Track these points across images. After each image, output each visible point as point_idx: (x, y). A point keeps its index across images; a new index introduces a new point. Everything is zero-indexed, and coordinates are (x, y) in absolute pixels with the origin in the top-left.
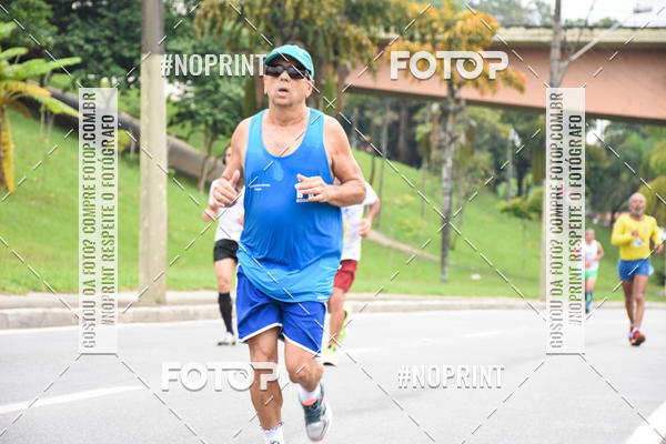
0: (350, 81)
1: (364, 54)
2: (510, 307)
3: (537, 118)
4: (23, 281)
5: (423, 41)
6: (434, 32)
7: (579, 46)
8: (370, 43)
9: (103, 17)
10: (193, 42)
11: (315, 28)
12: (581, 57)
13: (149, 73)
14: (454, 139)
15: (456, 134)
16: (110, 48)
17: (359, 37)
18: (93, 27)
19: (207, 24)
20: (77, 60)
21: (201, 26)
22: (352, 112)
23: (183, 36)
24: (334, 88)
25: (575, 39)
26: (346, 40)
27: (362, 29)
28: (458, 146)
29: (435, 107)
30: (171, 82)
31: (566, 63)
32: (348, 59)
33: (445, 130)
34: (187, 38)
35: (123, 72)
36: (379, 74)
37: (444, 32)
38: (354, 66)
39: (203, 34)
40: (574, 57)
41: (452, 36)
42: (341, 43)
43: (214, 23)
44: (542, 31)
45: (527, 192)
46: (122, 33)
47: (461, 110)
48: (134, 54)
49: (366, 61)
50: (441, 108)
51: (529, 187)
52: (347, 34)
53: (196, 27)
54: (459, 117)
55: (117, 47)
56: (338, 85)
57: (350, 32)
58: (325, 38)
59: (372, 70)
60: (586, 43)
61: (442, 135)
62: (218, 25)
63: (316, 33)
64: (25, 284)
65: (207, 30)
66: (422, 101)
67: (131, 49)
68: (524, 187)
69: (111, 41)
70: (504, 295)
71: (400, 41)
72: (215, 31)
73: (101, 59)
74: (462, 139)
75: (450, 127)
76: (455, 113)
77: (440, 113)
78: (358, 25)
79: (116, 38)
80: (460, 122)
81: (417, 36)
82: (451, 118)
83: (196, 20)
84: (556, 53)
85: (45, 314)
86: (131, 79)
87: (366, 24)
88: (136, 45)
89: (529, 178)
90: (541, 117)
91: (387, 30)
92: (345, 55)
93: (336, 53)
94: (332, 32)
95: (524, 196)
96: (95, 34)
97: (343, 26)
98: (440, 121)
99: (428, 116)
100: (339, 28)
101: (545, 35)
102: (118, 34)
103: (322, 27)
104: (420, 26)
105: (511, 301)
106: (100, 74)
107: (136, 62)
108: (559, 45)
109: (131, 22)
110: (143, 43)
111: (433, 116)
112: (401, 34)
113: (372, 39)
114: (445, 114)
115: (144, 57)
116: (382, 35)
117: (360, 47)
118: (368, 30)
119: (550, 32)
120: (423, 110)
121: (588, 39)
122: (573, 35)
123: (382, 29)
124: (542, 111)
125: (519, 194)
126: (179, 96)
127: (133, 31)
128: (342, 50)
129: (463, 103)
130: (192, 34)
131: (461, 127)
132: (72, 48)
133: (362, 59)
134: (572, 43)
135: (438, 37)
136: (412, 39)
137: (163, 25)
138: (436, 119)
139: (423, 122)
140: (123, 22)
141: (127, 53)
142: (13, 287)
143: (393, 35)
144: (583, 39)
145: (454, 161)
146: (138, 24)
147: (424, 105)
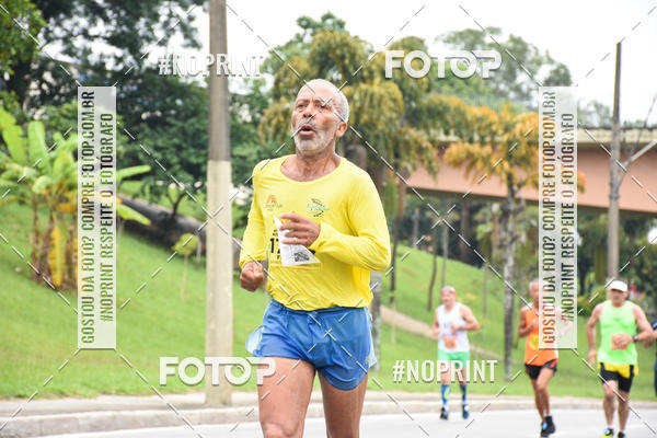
0: (411, 182)
1: (424, 157)
2: (576, 407)
3: (598, 217)
4: (93, 385)
5: (483, 143)
6: (494, 134)
7: (639, 147)
8: (429, 145)
9: (171, 126)
10: (258, 148)
11: (376, 132)
12: (640, 158)
13: (216, 179)
14: (514, 239)
15: (518, 233)
16: (178, 155)
17: (419, 140)
18: (162, 136)
19: (271, 130)
20: (146, 168)
21: (266, 133)
22: (413, 212)
23: (247, 142)
24: (395, 190)
25: (635, 140)
26: (407, 143)
27: (422, 132)
28: (519, 245)
29: (496, 207)
30: (236, 186)
31: (626, 163)
32: (408, 161)
33: (506, 229)
34: (252, 144)
35: (191, 178)
36: (440, 176)
37: (503, 134)
38: (414, 168)
39: (267, 139)
40: (634, 158)
41: (511, 138)
42: (401, 146)
43: (278, 129)
44: (601, 132)
45: (590, 291)
46: (189, 140)
47: (521, 209)
48: (201, 160)
49: (426, 163)
50: (502, 208)
51: (591, 286)
52: (407, 137)
53: (260, 133)
54: (520, 216)
55: (184, 154)
56: (399, 187)
57: (411, 136)
58: (386, 141)
59: (432, 171)
60: (645, 144)
61: (503, 234)
62: (282, 130)
63: (377, 137)
64: (95, 388)
65: (270, 136)
66: (483, 202)
67: (198, 156)
68: (587, 286)
69: (179, 148)
70: (568, 394)
71: (460, 144)
72: (279, 136)
73: (168, 166)
74: (523, 238)
75: (510, 226)
76: (516, 213)
77: (500, 212)
78: (418, 129)
79: (184, 145)
80: (520, 221)
81: (476, 138)
82: (511, 217)
83: (260, 127)
84: (615, 154)
85: (114, 418)
86: (198, 184)
87: (426, 128)
88: (203, 152)
89: (591, 276)
90: (602, 217)
91: (447, 133)
92: (406, 157)
93: (397, 156)
94: (393, 136)
95: (586, 295)
96: (163, 142)
97: (404, 129)
98: (500, 221)
99: (489, 216)
100: (400, 132)
101: (604, 136)
102: (185, 141)
103: (382, 131)
104: (479, 129)
105: (577, 401)
106: (168, 180)
107: (203, 168)
108: (618, 145)
109: (198, 130)
110: (210, 150)
111: (494, 216)
112: (461, 136)
113: (433, 142)
114: (505, 214)
115: (210, 163)
116: (442, 137)
117: (421, 150)
118: (428, 133)
119: (609, 133)
120: (483, 210)
121: (647, 140)
122: (633, 136)
123: (442, 131)
124: (604, 210)
125: (581, 293)
126: (245, 200)
127: (200, 138)
128: (403, 153)
129: (523, 203)
130: (256, 139)
131: (522, 226)
132: (141, 156)
133: (422, 161)
134: (631, 144)
135: (497, 139)
136: (471, 141)
137: (229, 131)
138: (497, 218)
139: (484, 222)
140: (190, 130)
141: (194, 160)
142: (83, 391)
143: (452, 137)
144: (642, 140)
145: (516, 260)
146: (205, 132)
147: (485, 205)
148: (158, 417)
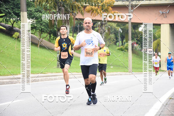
0: (77, 17)
2: (121, 75)
3: (126, 25)
5: (95, 6)
6: (98, 3)
8: (81, 7)
9: (10, 2)
10: (35, 8)
11: (67, 3)
13: (23, 17)
14: (104, 31)
16: (13, 11)
17: (79, 5)
18: (8, 5)
19: (38, 3)
20: (4, 14)
21: (37, 4)
22: (78, 25)
23: (32, 7)
24: (73, 19)
25: (135, 4)
27: (79, 3)
28: (106, 33)
29: (99, 23)
30: (29, 19)
31: (133, 10)
33: (102, 29)
35: (16, 17)
36: (84, 15)
37: (101, 3)
38: (77, 13)
39: (37, 6)
40: (135, 8)
41: (103, 4)
42: (74, 7)
44: (126, 2)
46: (16, 6)
49: (81, 11)
50: (101, 23)
51: (124, 43)
52: (75, 5)
53: (35, 4)
54: (106, 25)
56: (73, 18)
58: (70, 6)
59: (82, 14)
61: (101, 30)
62: (41, 3)
63: (67, 5)
65: (38, 5)
66: (96, 22)
67: (18, 11)
68: (123, 43)
69: (13, 8)
70: (119, 71)
71: (89, 6)
72: (40, 5)
73: (10, 13)
74: (107, 31)
75: (103, 28)
76: (105, 24)
77: (100, 24)
78: (78, 2)
79: (14, 8)
81: (94, 4)
82: (103, 25)
83: (35, 2)
84: (130, 8)
86: (18, 19)
87: (80, 2)
89: (125, 40)
90: (127, 25)
91: (86, 3)
92: (75, 10)
93: (73, 10)
94: (71, 4)
95: (123, 45)
96: (8, 7)
97: (74, 2)
98: (101, 27)
100: (73, 3)
101: (127, 3)
102: (14, 7)
103: (69, 3)
104: (94, 2)
105: (121, 73)
106: (10, 18)
107: (20, 14)
108: (131, 5)
109: (18, 3)
110: (21, 9)
111: (99, 25)
112: (89, 4)
113: (82, 6)
115: (21, 12)
116: (85, 4)
117: (79, 8)
119: (128, 2)
120: (96, 24)
121: (138, 4)
122: (134, 3)
123: (84, 3)
124: (127, 23)
125: (122, 45)
126: (32, 23)
127: (18, 6)
129: (106, 22)
130: (34, 6)
131: (106, 28)
132: (2, 11)
133: (80, 11)
135: (99, 5)
136: (92, 5)
137: (26, 3)
139: (96, 27)
140: (16, 3)
141: (17, 12)
145: (105, 37)
146: (20, 4)
147: (97, 22)
148: (10, 81)
